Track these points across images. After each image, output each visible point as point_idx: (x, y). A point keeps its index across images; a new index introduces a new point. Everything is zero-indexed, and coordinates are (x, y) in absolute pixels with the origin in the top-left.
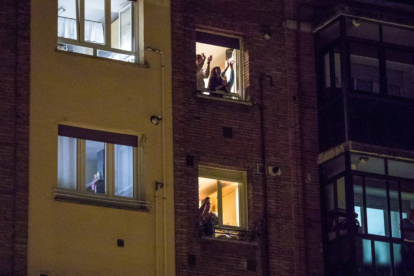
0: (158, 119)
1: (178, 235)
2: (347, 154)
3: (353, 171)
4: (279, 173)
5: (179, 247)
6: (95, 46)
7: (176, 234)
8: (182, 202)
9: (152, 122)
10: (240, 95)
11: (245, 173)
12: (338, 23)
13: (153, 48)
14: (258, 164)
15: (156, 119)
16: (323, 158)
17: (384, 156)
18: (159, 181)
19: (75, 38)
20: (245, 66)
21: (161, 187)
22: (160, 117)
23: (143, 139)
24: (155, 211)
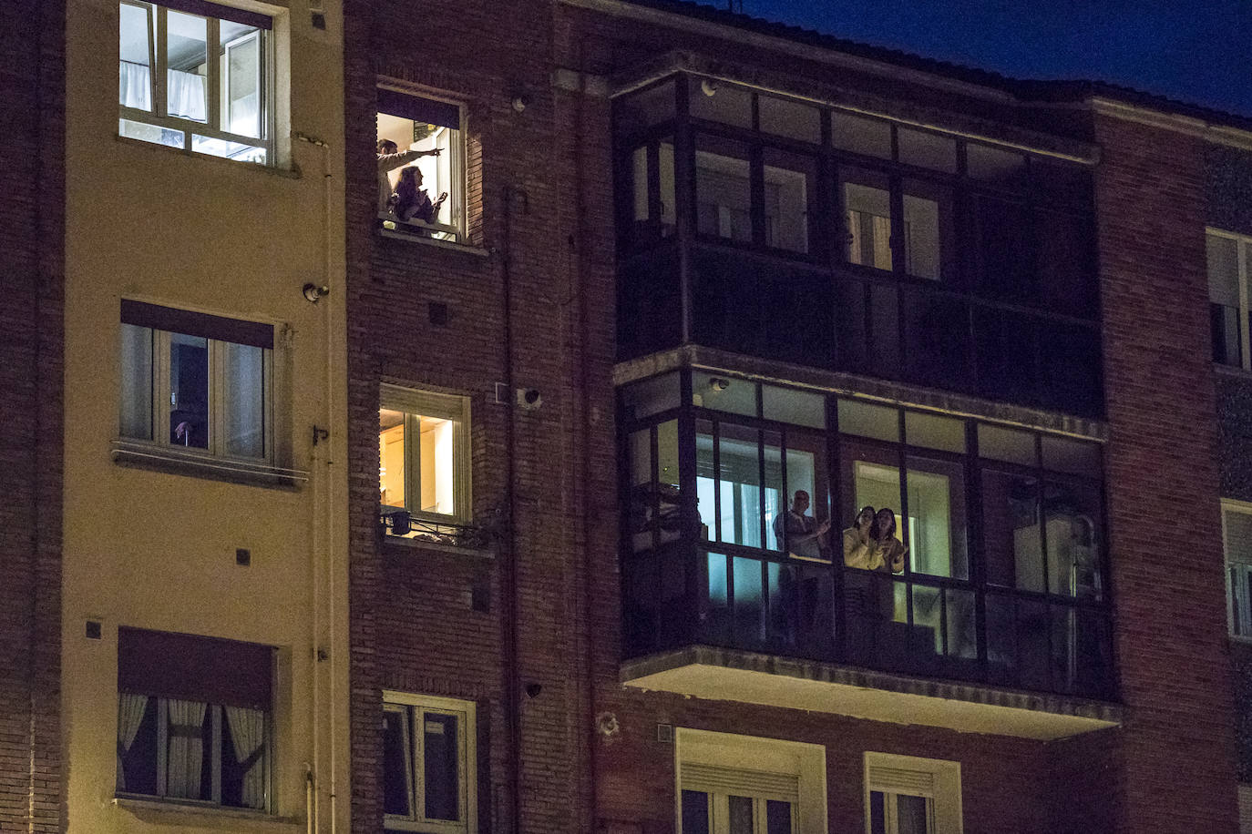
0: (320, 292)
1: (356, 542)
2: (685, 372)
3: (697, 408)
4: (539, 402)
5: (357, 568)
6: (190, 128)
7: (351, 539)
8: (365, 469)
9: (306, 297)
10: (459, 229)
11: (467, 400)
12: (673, 83)
13: (310, 135)
14: (496, 384)
15: (315, 292)
16: (626, 373)
17: (756, 376)
18: (320, 426)
19: (148, 107)
20: (470, 167)
21: (324, 438)
22: (325, 288)
23: (286, 334)
24: (311, 489)
